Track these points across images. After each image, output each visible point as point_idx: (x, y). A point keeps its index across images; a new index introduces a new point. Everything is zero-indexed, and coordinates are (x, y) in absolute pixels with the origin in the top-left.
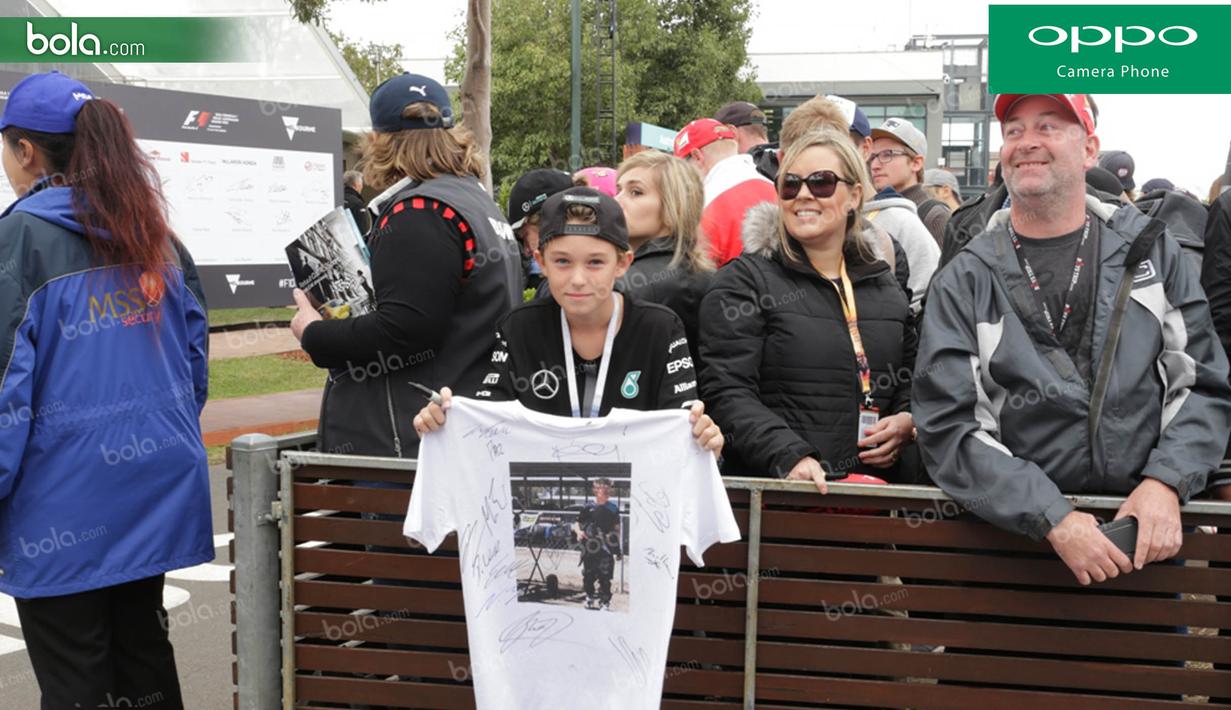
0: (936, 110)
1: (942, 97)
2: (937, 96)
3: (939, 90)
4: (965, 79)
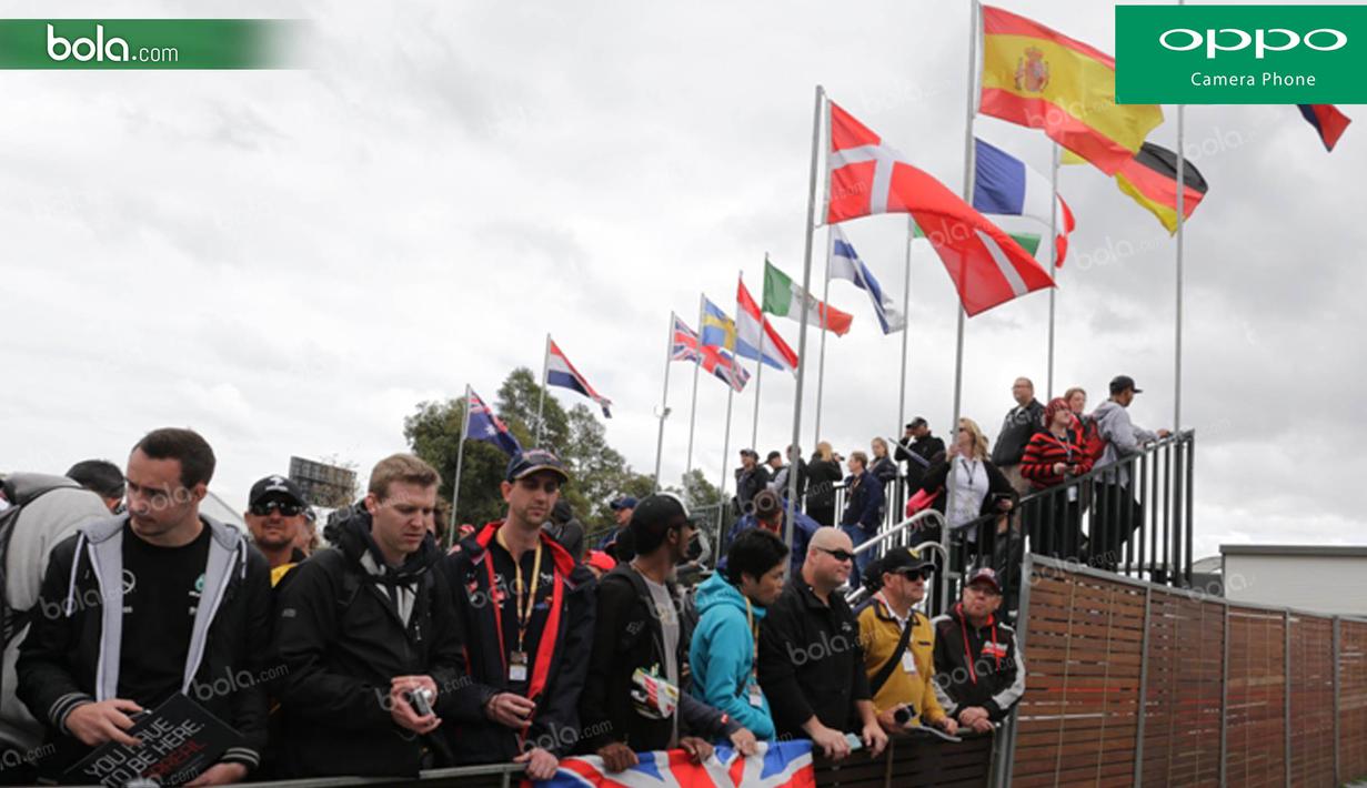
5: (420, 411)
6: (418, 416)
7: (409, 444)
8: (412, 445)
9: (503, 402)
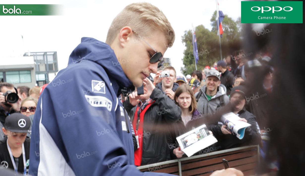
0: (33, 72)
1: (34, 69)
2: (33, 68)
3: (33, 66)
4: (41, 63)
5: (185, 33)
6: (185, 35)
7: (184, 45)
8: (185, 45)
9: (212, 23)
